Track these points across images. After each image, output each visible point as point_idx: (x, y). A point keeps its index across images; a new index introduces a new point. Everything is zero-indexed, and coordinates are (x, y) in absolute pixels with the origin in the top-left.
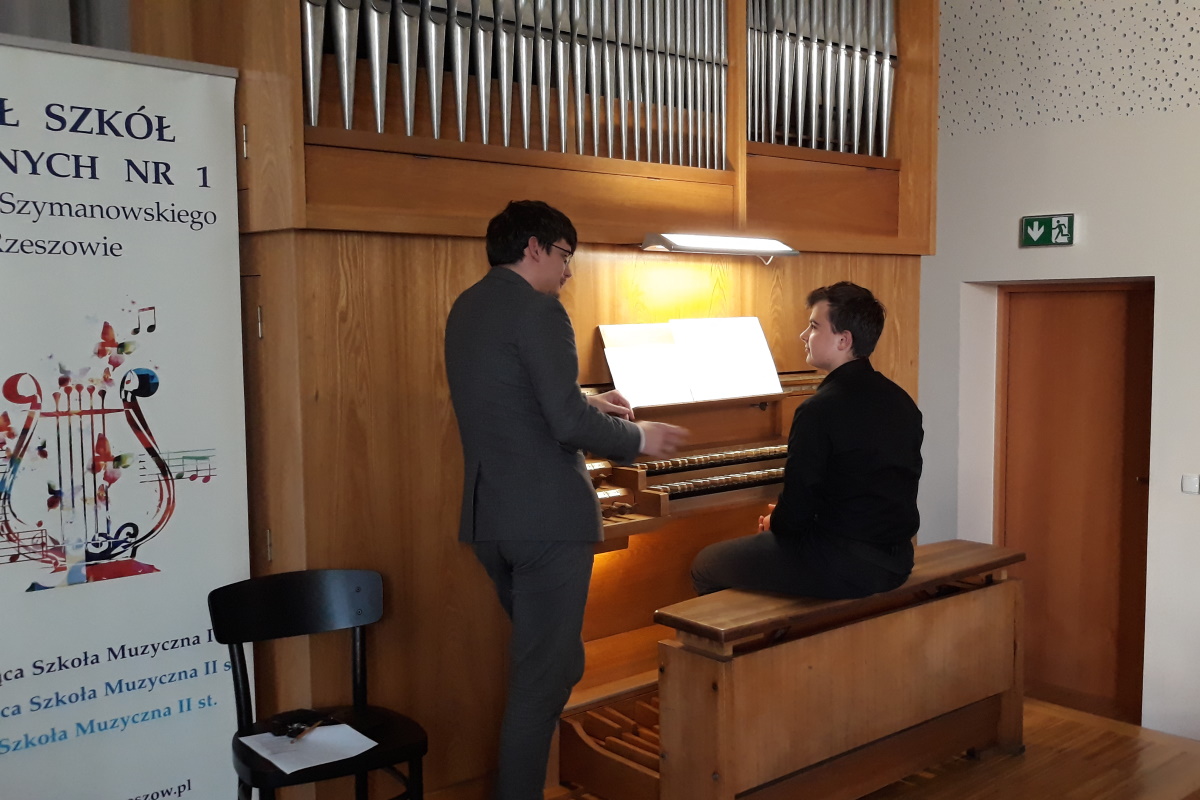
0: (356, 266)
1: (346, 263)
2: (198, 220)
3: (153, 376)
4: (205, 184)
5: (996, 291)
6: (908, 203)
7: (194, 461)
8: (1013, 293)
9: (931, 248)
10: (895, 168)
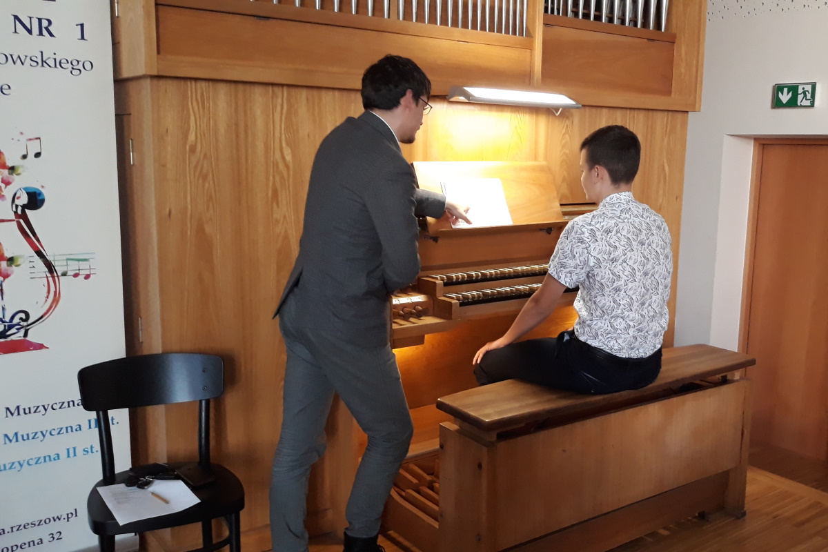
0: (204, 108)
1: (195, 104)
2: (77, 67)
3: (40, 194)
4: (83, 38)
5: (752, 142)
6: (680, 70)
7: (77, 262)
8: (765, 144)
9: (697, 105)
10: (671, 40)
